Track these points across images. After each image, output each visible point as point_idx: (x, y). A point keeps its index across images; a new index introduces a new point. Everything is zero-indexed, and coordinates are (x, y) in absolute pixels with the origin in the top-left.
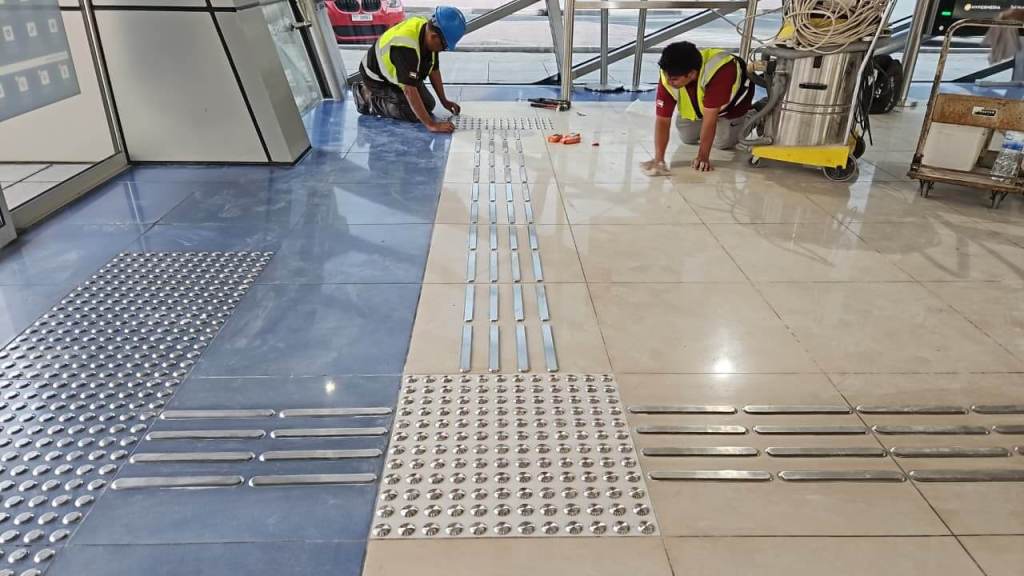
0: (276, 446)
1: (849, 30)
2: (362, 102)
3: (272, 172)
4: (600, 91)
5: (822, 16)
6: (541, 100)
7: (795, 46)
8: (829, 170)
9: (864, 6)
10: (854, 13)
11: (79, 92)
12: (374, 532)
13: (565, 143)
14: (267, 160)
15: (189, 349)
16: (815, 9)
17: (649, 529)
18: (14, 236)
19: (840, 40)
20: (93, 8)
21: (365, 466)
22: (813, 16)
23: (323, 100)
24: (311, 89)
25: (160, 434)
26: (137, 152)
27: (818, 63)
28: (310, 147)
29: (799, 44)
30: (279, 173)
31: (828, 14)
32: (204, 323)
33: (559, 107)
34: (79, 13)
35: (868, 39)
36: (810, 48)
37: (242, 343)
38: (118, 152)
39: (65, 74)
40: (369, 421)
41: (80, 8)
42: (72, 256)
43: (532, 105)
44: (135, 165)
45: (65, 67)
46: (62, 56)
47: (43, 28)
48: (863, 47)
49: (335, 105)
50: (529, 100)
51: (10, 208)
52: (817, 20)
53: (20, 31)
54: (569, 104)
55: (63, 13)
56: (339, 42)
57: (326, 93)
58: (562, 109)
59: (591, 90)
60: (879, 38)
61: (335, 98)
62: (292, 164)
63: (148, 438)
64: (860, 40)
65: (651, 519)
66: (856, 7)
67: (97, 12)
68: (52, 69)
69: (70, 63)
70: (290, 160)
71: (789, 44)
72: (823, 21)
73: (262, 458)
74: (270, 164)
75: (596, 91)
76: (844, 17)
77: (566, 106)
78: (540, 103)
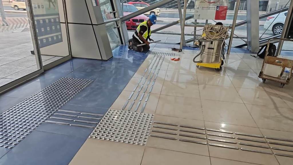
0: (78, 119)
1: (219, 35)
2: (129, 45)
3: (102, 62)
4: (193, 47)
5: (213, 32)
6: (175, 49)
7: (206, 39)
8: (215, 69)
9: (222, 30)
10: (220, 31)
11: (62, 41)
12: (90, 137)
13: (175, 60)
14: (101, 59)
15: (69, 98)
16: (211, 30)
17: (143, 145)
18: (43, 71)
19: (217, 38)
20: (68, 23)
21: (93, 125)
22: (210, 32)
23: (121, 45)
24: (119, 42)
25: (57, 114)
26: (74, 55)
27: (212, 43)
28: (113, 57)
29: (207, 38)
30: (103, 62)
31: (214, 31)
32: (74, 93)
33: (178, 51)
34: (65, 24)
35: (223, 37)
36: (210, 40)
37: (79, 98)
38: (70, 55)
39: (60, 37)
40: (98, 117)
41: (65, 23)
42: (53, 77)
43: (172, 50)
44: (73, 58)
45: (60, 36)
46: (60, 33)
47: (56, 27)
48: (222, 39)
49: (124, 47)
50: (172, 48)
51: (43, 66)
52: (211, 33)
53: (51, 28)
54: (182, 50)
55: (61, 24)
56: (128, 29)
57: (122, 43)
58: (179, 51)
59: (190, 47)
60: (226, 37)
61: (124, 45)
62: (107, 60)
63: (55, 114)
64: (222, 38)
65: (145, 143)
66: (220, 30)
67: (69, 24)
68: (57, 36)
69: (61, 35)
70: (106, 59)
71: (205, 38)
72: (213, 33)
73: (74, 121)
74: (102, 60)
75: (192, 47)
76: (218, 32)
77: (180, 51)
78: (174, 49)
